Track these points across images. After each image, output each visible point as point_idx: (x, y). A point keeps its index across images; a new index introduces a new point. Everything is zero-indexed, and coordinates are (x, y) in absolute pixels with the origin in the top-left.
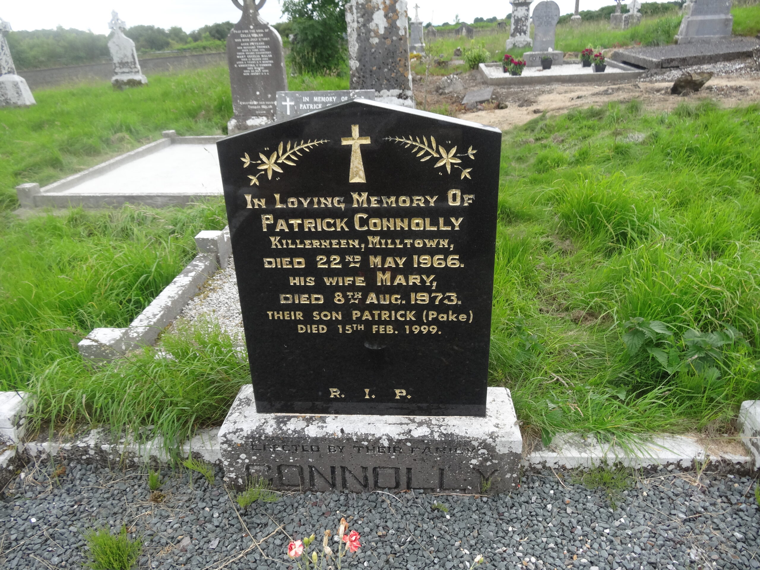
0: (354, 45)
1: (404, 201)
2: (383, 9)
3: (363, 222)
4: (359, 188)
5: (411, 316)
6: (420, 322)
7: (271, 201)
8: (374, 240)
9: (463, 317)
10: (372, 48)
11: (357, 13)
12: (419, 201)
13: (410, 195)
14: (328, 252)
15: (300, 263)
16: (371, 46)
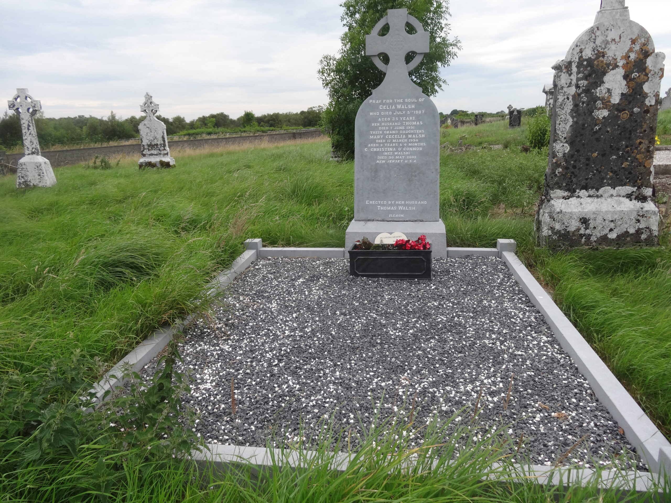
0: (566, 121)
2: (623, 67)
10: (596, 125)
11: (578, 73)
16: (595, 121)
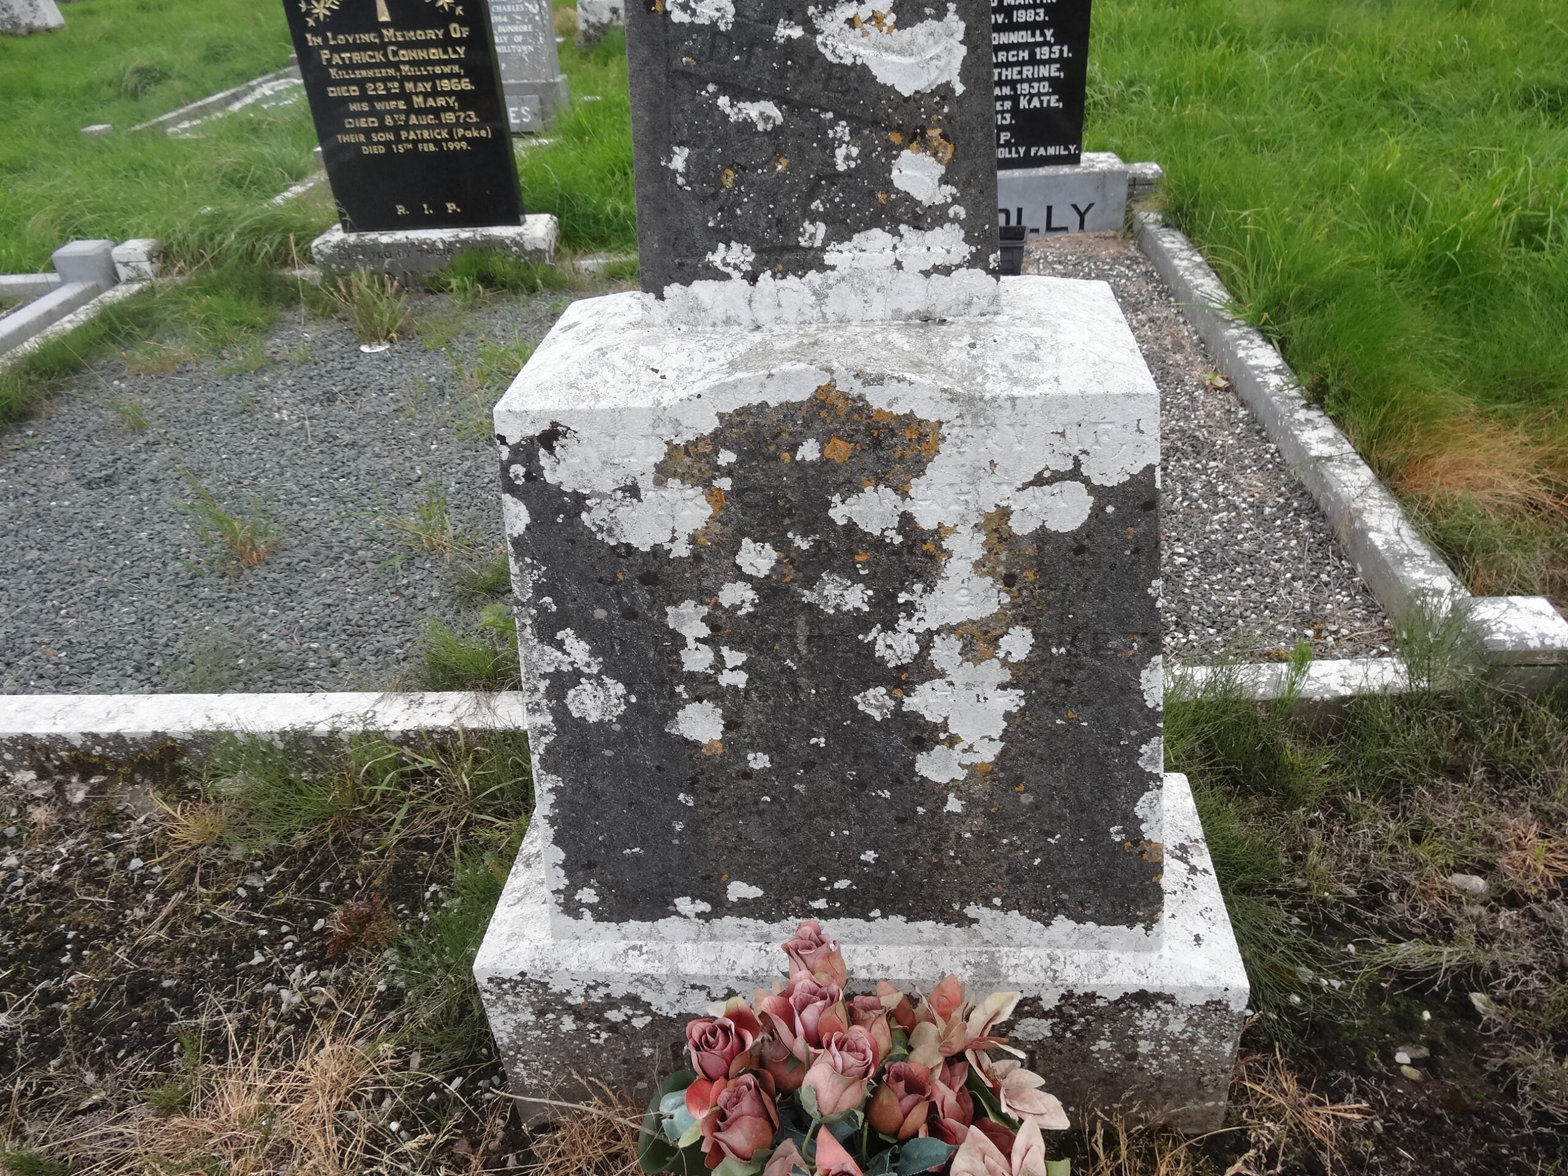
1: (420, 35)
3: (395, 53)
4: (386, 25)
5: (445, 134)
6: (452, 139)
7: (325, 39)
8: (405, 68)
9: (483, 133)
12: (431, 34)
13: (423, 29)
14: (374, 80)
15: (354, 90)
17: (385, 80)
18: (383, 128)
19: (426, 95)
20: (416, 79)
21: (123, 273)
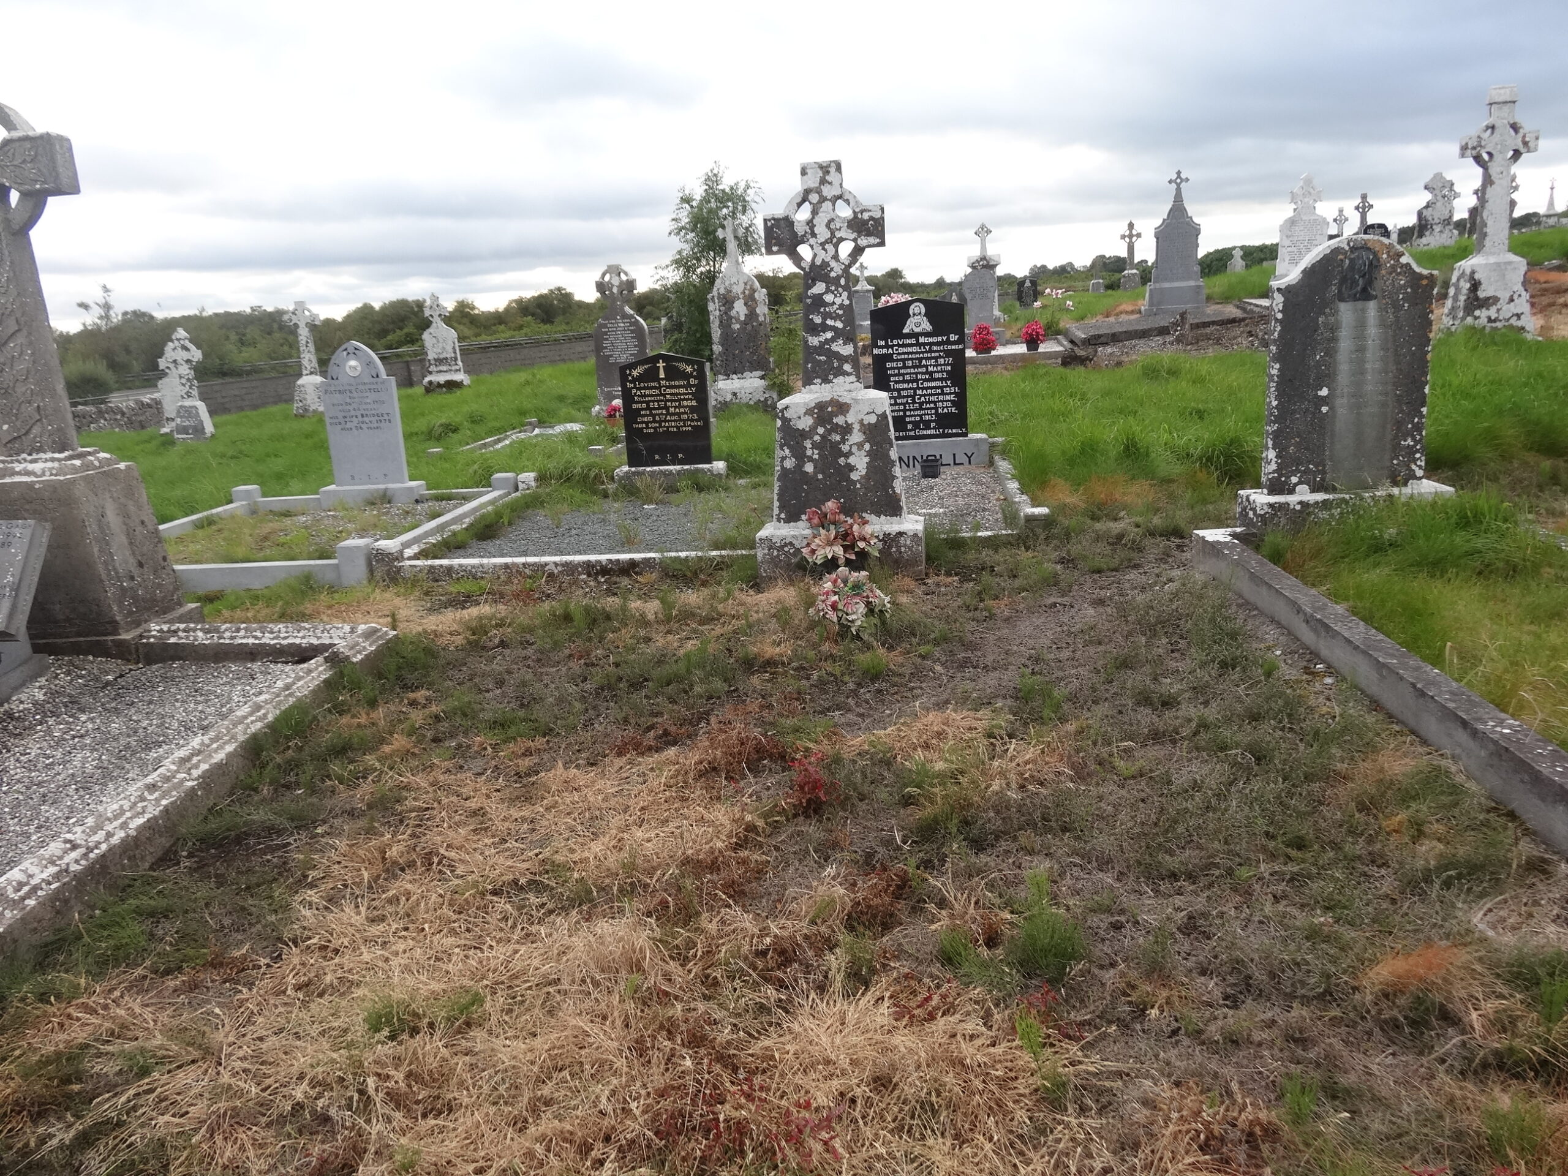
0: (717, 332)
3: (665, 390)
4: (663, 379)
5: (682, 424)
6: (685, 426)
7: (635, 385)
8: (668, 396)
9: (698, 423)
11: (719, 303)
12: (681, 383)
13: (678, 381)
14: (653, 401)
15: (644, 406)
16: (733, 331)
17: (658, 401)
18: (654, 421)
19: (675, 407)
20: (672, 401)
21: (521, 486)
